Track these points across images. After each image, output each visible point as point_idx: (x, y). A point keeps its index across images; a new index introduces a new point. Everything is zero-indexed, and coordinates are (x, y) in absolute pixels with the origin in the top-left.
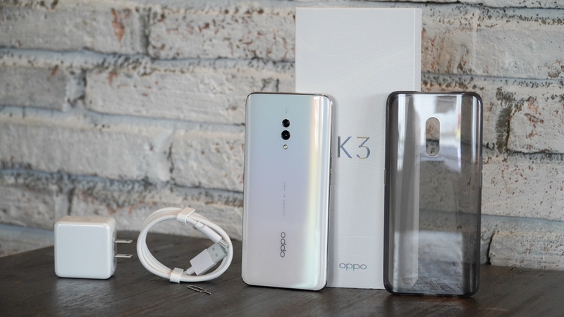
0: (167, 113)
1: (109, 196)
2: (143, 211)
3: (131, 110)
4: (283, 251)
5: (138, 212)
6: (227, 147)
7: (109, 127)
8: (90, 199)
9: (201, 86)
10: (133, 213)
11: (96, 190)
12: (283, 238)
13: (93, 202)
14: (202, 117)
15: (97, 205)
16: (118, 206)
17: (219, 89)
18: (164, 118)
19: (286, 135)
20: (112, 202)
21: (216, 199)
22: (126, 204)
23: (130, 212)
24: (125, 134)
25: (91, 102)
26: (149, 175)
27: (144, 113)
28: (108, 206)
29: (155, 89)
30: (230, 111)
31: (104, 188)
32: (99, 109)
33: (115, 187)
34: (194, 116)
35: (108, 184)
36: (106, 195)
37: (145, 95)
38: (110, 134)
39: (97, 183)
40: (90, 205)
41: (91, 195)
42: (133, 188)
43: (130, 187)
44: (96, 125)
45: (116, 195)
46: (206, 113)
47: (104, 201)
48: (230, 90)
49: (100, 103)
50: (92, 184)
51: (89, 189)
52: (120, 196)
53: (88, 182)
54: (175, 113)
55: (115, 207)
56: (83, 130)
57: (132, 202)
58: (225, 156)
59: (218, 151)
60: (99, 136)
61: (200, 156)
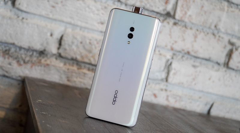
0: (65, 19)
1: (20, 56)
2: (40, 68)
3: (44, 13)
4: (114, 101)
5: (37, 68)
6: (95, 42)
7: (27, 19)
8: (7, 56)
9: (87, 9)
10: (34, 67)
11: (11, 52)
12: (116, 94)
13: (8, 58)
14: (84, 25)
15: (11, 60)
16: (24, 62)
17: (96, 12)
18: (62, 21)
19: (130, 36)
20: (20, 60)
21: (83, 67)
22: (30, 62)
23: (32, 67)
24: (37, 26)
25: (19, 4)
26: (47, 49)
27: (51, 16)
28: (18, 62)
29: (60, 5)
30: (100, 25)
31: (16, 51)
32: (24, 8)
33: (22, 51)
34: (79, 23)
35: (18, 50)
36: (18, 56)
37: (53, 7)
38: (28, 24)
39: (11, 48)
40: (7, 59)
41: (8, 54)
42: (33, 54)
43: (31, 53)
44: (18, 17)
45: (23, 56)
46: (87, 23)
47: (16, 58)
48: (103, 14)
49: (25, 5)
50: (7, 48)
51: (6, 51)
52: (26, 57)
53: (5, 47)
54: (69, 20)
55: (22, 62)
56: (10, 18)
57: (33, 61)
58: (93, 47)
59: (90, 43)
60: (21, 23)
61: (79, 44)
